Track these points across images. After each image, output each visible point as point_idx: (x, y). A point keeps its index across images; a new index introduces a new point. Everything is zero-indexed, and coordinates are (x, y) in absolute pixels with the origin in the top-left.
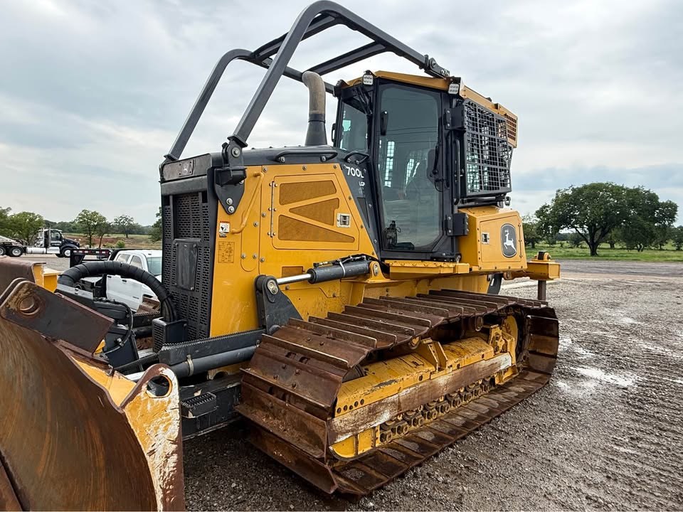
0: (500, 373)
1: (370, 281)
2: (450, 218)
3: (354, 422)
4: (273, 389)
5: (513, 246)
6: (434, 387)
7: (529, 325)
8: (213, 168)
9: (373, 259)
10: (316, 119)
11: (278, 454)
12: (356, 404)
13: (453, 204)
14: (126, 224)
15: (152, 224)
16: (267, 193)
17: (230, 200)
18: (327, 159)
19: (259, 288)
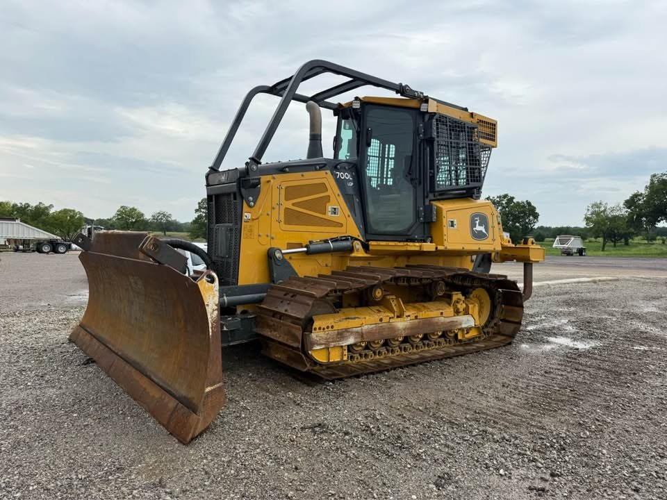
0: (462, 330)
1: (353, 255)
2: (421, 209)
3: (326, 339)
4: (275, 314)
5: (484, 231)
6: (393, 329)
7: (499, 297)
8: (240, 178)
9: (356, 239)
10: (315, 138)
11: (278, 356)
12: (328, 327)
13: (425, 197)
14: (164, 220)
15: (190, 221)
16: (276, 192)
17: (251, 198)
18: (320, 168)
19: (270, 255)
